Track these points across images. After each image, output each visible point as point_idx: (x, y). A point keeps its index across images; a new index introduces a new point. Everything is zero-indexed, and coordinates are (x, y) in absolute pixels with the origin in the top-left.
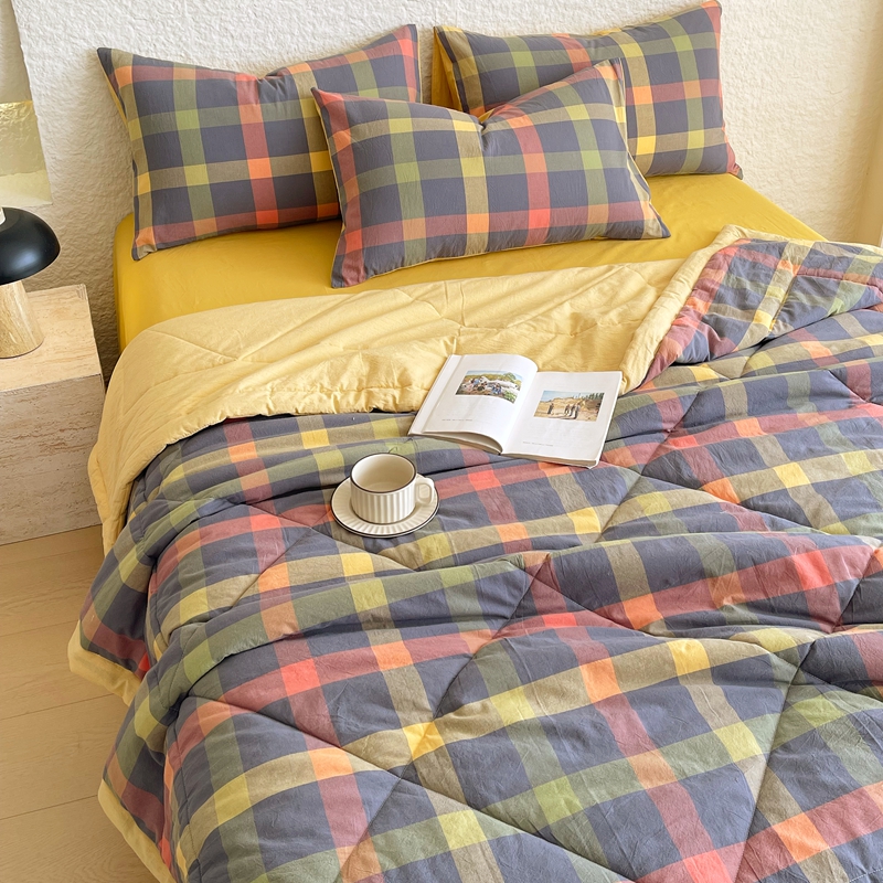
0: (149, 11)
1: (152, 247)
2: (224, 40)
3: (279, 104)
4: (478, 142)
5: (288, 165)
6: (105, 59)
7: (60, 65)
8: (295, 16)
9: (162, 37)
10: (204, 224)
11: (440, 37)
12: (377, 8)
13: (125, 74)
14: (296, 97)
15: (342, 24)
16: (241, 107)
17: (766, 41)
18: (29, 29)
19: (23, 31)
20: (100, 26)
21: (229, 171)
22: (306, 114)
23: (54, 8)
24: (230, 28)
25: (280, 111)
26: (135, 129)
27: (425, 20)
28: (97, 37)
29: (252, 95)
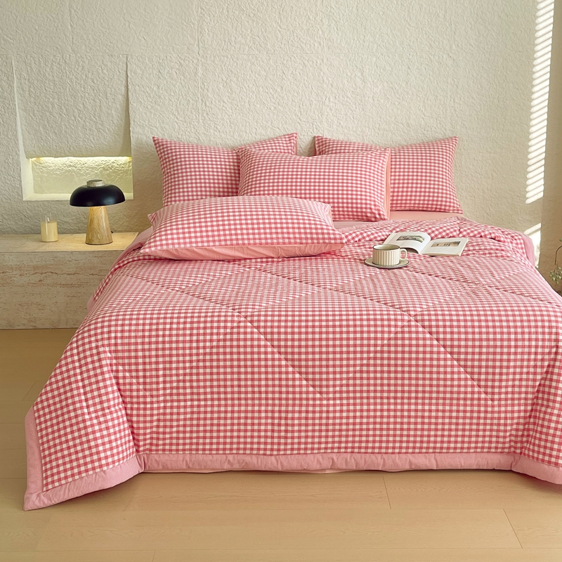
0: (185, 118)
2: (216, 133)
7: (145, 138)
8: (248, 124)
9: (189, 130)
12: (286, 123)
15: (269, 129)
17: (492, 155)
19: (132, 122)
20: (163, 123)
23: (146, 113)
24: (219, 127)
28: (162, 127)
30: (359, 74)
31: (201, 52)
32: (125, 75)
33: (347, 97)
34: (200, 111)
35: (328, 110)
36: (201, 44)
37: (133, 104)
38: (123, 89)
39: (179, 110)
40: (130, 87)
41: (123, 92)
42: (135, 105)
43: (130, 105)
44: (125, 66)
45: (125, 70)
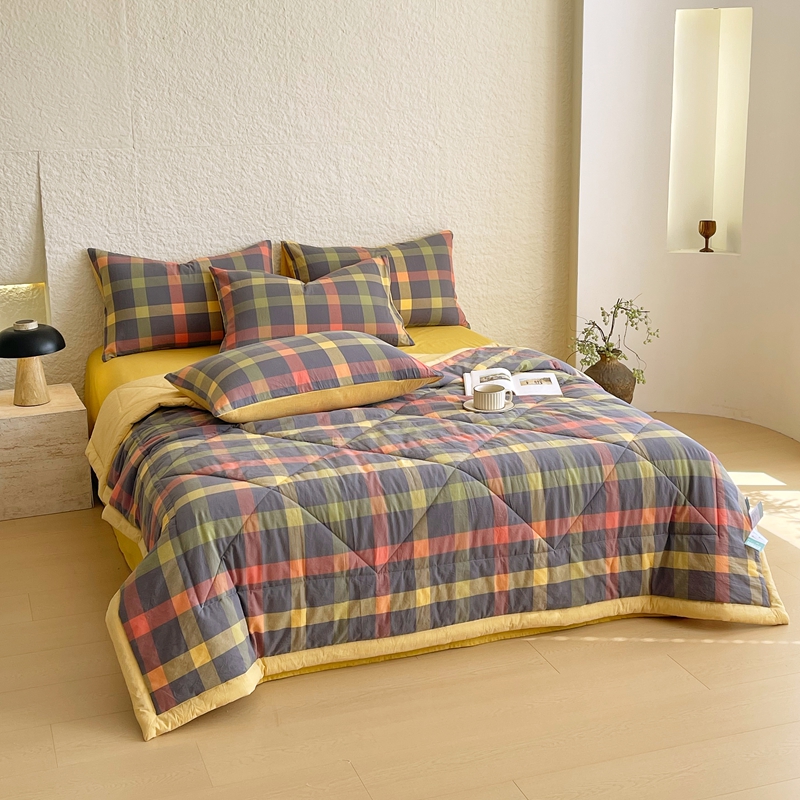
0: (118, 229)
1: (114, 354)
2: (159, 246)
3: (191, 275)
4: (302, 290)
5: (195, 308)
6: (92, 254)
7: (66, 258)
8: (200, 234)
9: (124, 245)
10: (145, 340)
11: (285, 245)
12: (248, 231)
13: (103, 261)
14: (200, 272)
15: (228, 239)
16: (169, 276)
17: (486, 256)
18: (51, 237)
19: (47, 238)
20: (90, 237)
21: (161, 310)
22: (206, 281)
23: (66, 227)
24: (163, 239)
25: (191, 279)
26: (108, 290)
27: (276, 239)
28: (88, 243)
29: (175, 270)
30: (334, 168)
31: (137, 145)
32: (36, 178)
33: (321, 196)
34: (139, 221)
35: (299, 212)
36: (136, 135)
37: (48, 216)
38: (34, 197)
39: (111, 219)
40: (43, 194)
41: (34, 199)
42: (51, 216)
43: (44, 217)
44: (36, 166)
45: (36, 171)
